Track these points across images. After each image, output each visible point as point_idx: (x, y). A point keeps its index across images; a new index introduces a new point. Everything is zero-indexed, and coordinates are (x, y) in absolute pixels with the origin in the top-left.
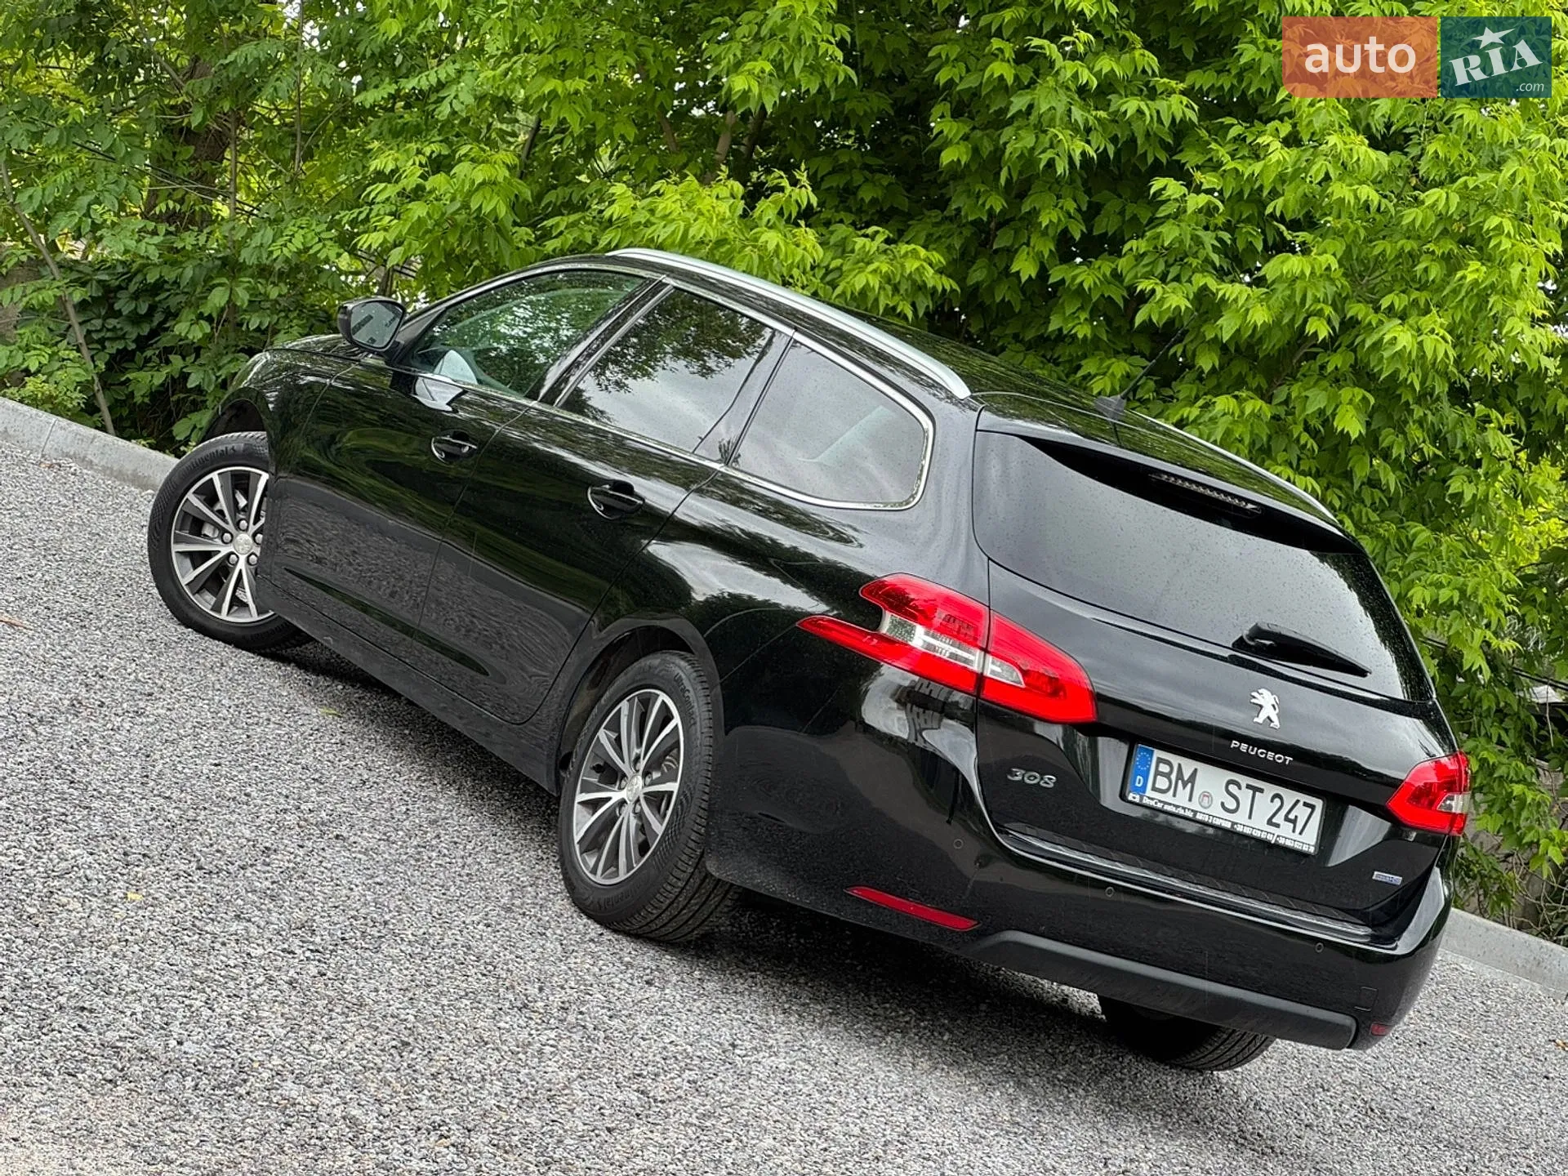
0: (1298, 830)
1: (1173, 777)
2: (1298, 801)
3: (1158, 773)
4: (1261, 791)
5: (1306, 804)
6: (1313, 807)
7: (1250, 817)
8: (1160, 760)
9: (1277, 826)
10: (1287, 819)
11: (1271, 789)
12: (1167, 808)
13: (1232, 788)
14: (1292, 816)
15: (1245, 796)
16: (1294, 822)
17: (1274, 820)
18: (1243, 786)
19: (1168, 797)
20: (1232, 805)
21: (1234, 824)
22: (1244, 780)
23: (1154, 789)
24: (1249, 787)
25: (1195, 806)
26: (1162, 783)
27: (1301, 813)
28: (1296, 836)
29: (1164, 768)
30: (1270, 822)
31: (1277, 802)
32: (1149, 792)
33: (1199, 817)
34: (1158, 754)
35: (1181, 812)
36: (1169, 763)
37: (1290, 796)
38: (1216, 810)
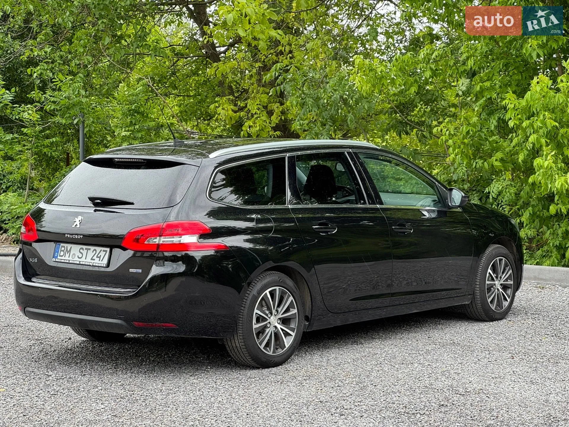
0: (101, 259)
1: (65, 251)
2: (101, 250)
3: (61, 251)
4: (90, 249)
5: (104, 251)
6: (106, 251)
7: (86, 259)
8: (62, 247)
9: (94, 260)
10: (97, 257)
11: (92, 248)
12: (62, 261)
13: (81, 251)
14: (99, 256)
15: (84, 252)
16: (100, 257)
17: (93, 258)
18: (84, 249)
19: (63, 258)
20: (80, 256)
21: (80, 262)
22: (84, 247)
23: (60, 256)
24: (86, 249)
25: (70, 258)
26: (62, 253)
27: (102, 254)
28: (100, 262)
29: (63, 249)
30: (92, 259)
31: (95, 252)
32: (59, 257)
33: (70, 262)
34: (62, 244)
35: (66, 261)
36: (64, 247)
37: (98, 249)
38: (76, 259)
